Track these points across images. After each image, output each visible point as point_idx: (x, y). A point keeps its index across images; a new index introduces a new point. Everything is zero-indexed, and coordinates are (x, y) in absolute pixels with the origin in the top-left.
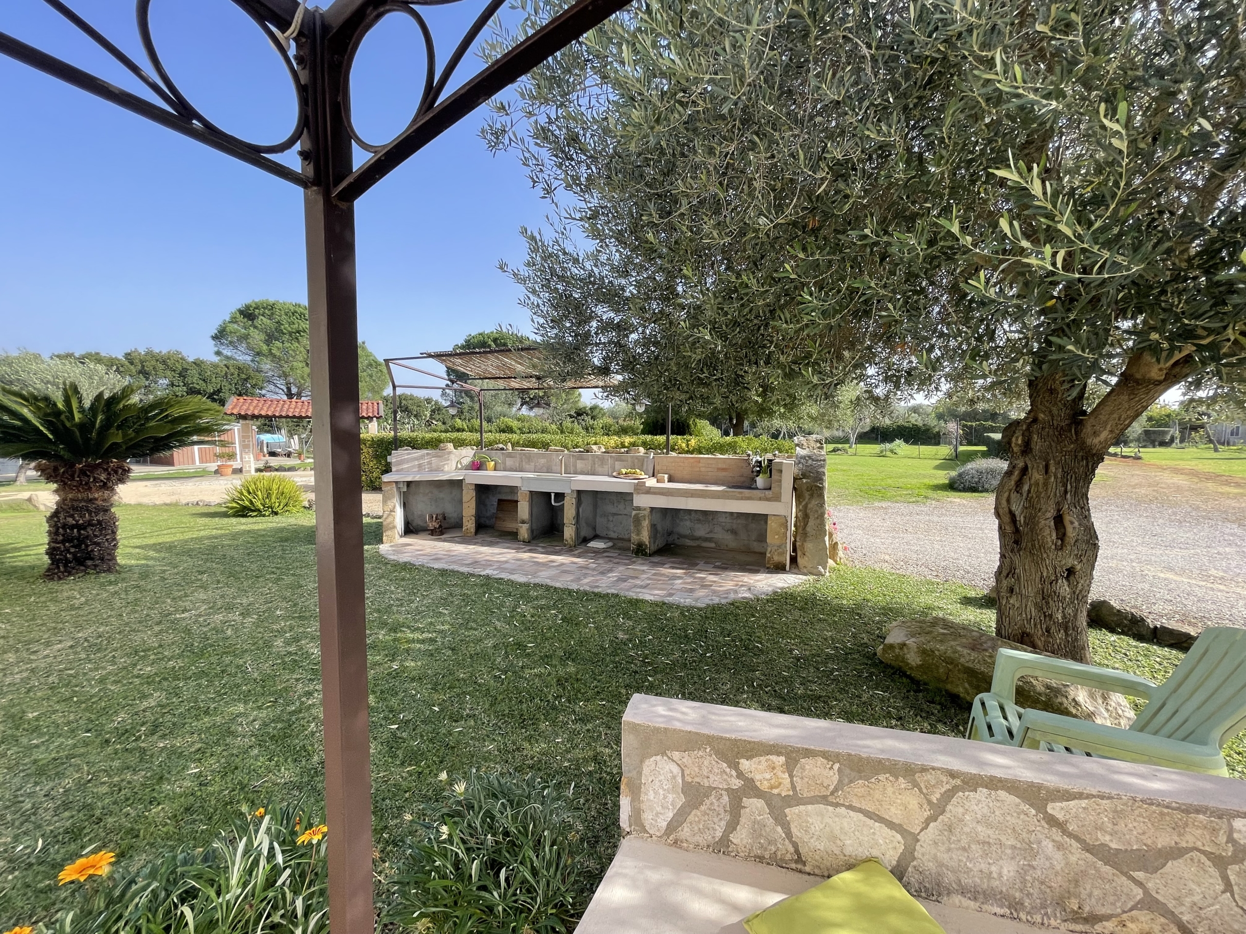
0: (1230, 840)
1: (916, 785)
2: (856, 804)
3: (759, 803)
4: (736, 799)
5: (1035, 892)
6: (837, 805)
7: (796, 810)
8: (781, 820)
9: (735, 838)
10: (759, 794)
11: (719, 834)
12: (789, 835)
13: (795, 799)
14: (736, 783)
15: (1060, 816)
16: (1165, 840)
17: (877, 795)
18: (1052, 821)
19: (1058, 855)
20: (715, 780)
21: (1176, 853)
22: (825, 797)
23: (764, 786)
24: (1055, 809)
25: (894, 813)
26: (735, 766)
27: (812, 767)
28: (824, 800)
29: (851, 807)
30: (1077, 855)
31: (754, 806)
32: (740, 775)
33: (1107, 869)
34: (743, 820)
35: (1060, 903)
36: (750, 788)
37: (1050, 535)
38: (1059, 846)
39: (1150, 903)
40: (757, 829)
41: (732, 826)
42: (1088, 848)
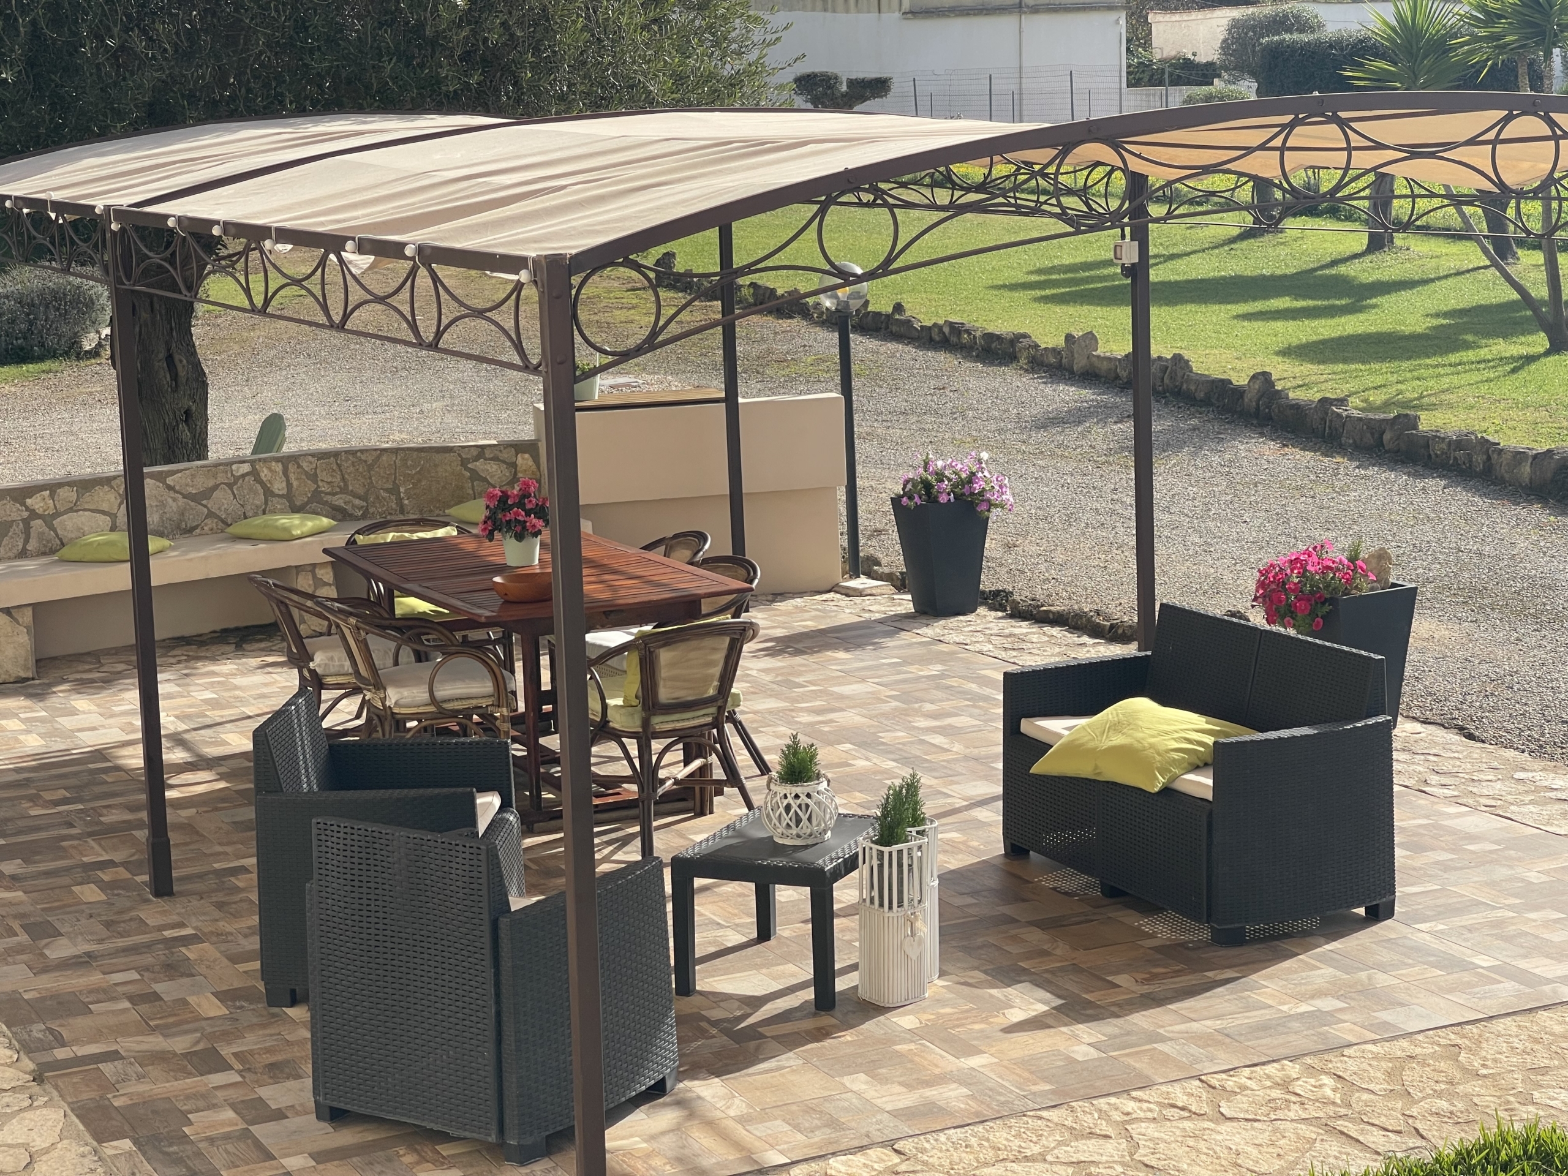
0: (232, 475)
1: (112, 488)
2: (87, 507)
3: (39, 522)
4: (26, 522)
5: (168, 525)
6: (77, 511)
7: (58, 520)
8: (52, 528)
9: (29, 547)
10: (39, 517)
11: (21, 547)
12: (57, 535)
13: (57, 514)
14: (26, 514)
15: (172, 484)
16: (211, 483)
17: (96, 498)
18: (170, 488)
19: (174, 504)
20: (15, 516)
21: (215, 487)
22: (71, 508)
23: (40, 511)
24: (170, 481)
25: (105, 507)
26: (23, 504)
27: (64, 493)
28: (71, 510)
29: (85, 510)
30: (181, 501)
31: (37, 524)
32: (27, 509)
33: (192, 504)
34: (32, 535)
35: (179, 527)
36: (34, 514)
37: (165, 377)
38: (174, 500)
39: (211, 515)
40: (41, 535)
41: (27, 541)
42: (185, 497)
